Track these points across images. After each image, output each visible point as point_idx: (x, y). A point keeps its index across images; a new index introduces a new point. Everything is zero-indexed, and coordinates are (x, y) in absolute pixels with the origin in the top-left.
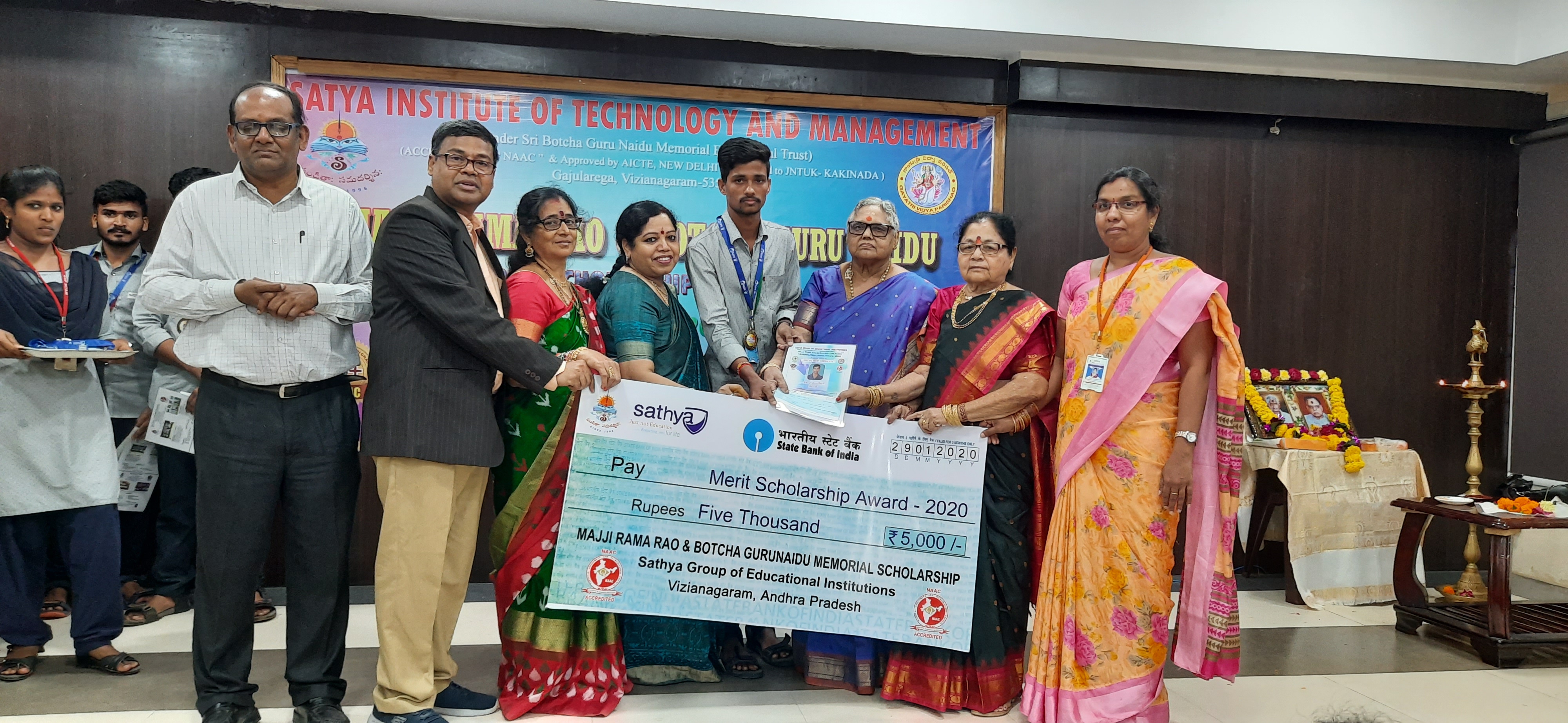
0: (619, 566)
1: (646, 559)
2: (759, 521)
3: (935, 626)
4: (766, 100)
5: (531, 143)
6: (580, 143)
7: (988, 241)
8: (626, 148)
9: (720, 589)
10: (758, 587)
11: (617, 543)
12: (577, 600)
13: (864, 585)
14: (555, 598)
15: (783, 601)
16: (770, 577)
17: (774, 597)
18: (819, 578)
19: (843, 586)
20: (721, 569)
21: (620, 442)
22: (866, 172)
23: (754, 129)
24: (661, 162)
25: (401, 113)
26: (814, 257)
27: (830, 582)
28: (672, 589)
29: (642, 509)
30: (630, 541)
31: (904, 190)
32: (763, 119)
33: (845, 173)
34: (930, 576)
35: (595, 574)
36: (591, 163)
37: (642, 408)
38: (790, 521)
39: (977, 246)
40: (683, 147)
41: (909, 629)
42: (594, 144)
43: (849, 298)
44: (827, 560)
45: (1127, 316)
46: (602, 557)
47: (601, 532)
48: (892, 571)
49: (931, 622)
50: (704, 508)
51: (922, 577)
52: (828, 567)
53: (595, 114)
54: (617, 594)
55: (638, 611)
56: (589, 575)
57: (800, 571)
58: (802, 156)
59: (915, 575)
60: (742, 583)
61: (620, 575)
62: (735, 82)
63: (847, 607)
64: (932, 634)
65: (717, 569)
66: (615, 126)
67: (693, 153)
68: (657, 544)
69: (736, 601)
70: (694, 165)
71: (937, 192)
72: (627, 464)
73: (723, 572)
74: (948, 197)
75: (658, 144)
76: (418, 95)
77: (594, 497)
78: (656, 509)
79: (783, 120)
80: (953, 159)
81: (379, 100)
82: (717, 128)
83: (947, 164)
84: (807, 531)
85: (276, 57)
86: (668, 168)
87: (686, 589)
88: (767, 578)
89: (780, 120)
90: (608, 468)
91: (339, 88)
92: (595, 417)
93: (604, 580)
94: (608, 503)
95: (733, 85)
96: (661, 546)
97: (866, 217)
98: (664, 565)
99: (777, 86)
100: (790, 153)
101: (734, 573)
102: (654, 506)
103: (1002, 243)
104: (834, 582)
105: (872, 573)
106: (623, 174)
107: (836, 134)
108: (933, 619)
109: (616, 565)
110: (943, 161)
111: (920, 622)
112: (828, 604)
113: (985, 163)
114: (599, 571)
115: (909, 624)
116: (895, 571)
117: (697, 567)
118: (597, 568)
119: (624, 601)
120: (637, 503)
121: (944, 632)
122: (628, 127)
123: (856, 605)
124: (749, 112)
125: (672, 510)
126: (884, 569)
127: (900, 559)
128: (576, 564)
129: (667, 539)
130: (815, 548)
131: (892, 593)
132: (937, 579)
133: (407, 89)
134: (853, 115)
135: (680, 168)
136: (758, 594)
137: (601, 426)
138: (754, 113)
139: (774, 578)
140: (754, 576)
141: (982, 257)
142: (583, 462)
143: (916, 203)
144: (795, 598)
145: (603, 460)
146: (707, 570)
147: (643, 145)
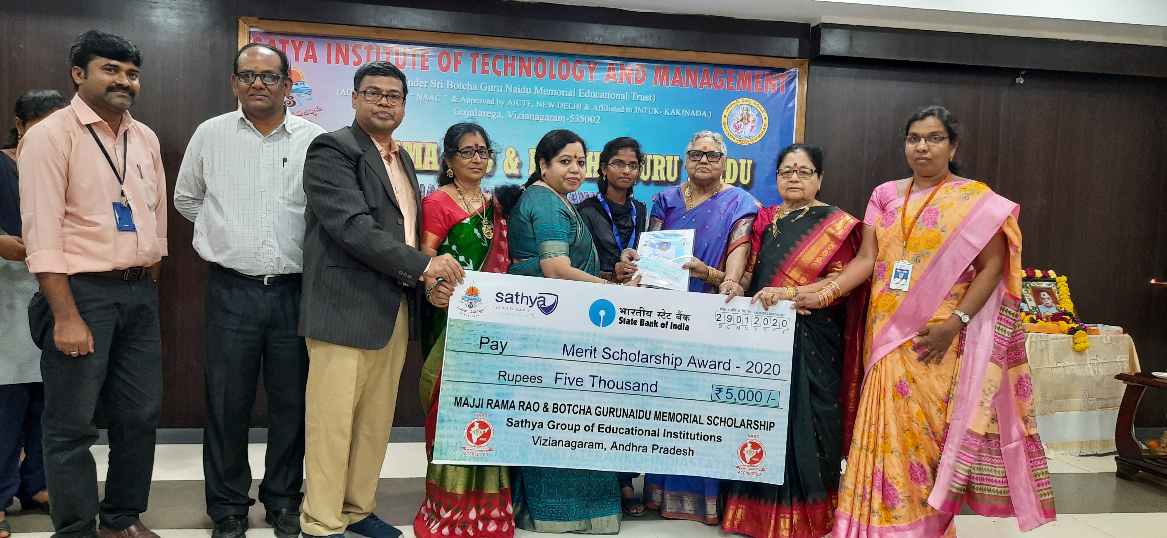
0: (491, 427)
1: (512, 420)
2: (607, 384)
3: (755, 465)
4: (620, 54)
5: (438, 87)
6: (476, 87)
7: (803, 167)
8: (511, 91)
9: (576, 442)
10: (607, 439)
11: (487, 407)
12: (457, 457)
13: (696, 434)
14: (439, 456)
15: (629, 450)
16: (618, 431)
17: (622, 447)
18: (659, 429)
19: (679, 435)
20: (576, 426)
21: (485, 324)
22: (697, 111)
23: (610, 77)
24: (538, 102)
25: (337, 62)
26: (655, 178)
27: (668, 433)
28: (535, 444)
29: (507, 379)
30: (498, 406)
31: (726, 126)
32: (618, 69)
33: (681, 112)
34: (750, 425)
35: (471, 434)
36: (484, 102)
37: (503, 295)
38: (632, 383)
39: (794, 171)
40: (555, 91)
41: (734, 468)
42: (486, 87)
43: (688, 208)
44: (665, 415)
45: (934, 229)
46: (476, 420)
47: (474, 399)
48: (719, 421)
49: (752, 462)
50: (559, 376)
51: (744, 425)
52: (666, 420)
53: (487, 64)
54: (490, 450)
55: (508, 462)
56: (466, 435)
57: (643, 424)
58: (647, 98)
59: (738, 424)
60: (594, 436)
61: (492, 434)
62: (597, 39)
63: (682, 452)
64: (753, 471)
65: (573, 425)
66: (503, 73)
67: (563, 95)
68: (521, 407)
69: (589, 452)
70: (564, 105)
71: (752, 127)
72: (492, 343)
73: (577, 428)
74: (761, 131)
75: (536, 88)
76: (351, 48)
77: (467, 371)
78: (518, 378)
79: (634, 70)
80: (765, 102)
81: (321, 52)
82: (582, 76)
83: (760, 105)
84: (647, 391)
85: (242, 18)
86: (543, 106)
87: (547, 443)
88: (615, 431)
89: (631, 70)
90: (477, 346)
91: (290, 41)
92: (464, 305)
93: (478, 439)
94: (478, 375)
95: (595, 42)
96: (525, 409)
97: (702, 146)
98: (528, 424)
99: (630, 43)
100: (638, 96)
101: (587, 428)
102: (517, 376)
103: (814, 169)
104: (671, 433)
105: (703, 424)
106: (509, 112)
107: (674, 81)
108: (753, 459)
109: (488, 426)
110: (757, 103)
111: (743, 462)
112: (667, 451)
113: (791, 105)
114: (474, 432)
115: (734, 464)
116: (721, 421)
117: (556, 424)
118: (472, 429)
119: (496, 455)
120: (502, 374)
121: (763, 470)
122: (513, 74)
123: (690, 451)
124: (606, 64)
125: (532, 379)
126: (712, 420)
127: (723, 411)
128: (455, 427)
129: (529, 403)
130: (654, 405)
131: (719, 439)
132: (756, 427)
133: (343, 43)
134: (688, 67)
135: (553, 107)
136: (608, 445)
137: (469, 311)
138: (611, 64)
139: (621, 431)
140: (604, 430)
141: (798, 180)
142: (456, 342)
143: (736, 136)
144: (640, 447)
145: (472, 340)
146: (564, 427)
147: (525, 88)
